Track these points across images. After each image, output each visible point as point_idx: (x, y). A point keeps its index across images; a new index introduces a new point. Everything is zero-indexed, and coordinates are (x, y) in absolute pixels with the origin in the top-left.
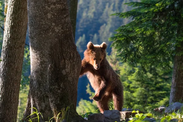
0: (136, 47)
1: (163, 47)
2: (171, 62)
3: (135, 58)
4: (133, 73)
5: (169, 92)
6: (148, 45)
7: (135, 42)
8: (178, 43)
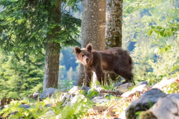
0: (9, 36)
1: (35, 34)
2: (43, 49)
3: (8, 46)
4: (7, 61)
5: (42, 78)
6: (20, 33)
7: (7, 31)
8: (49, 31)
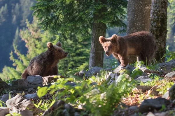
0: (57, 15)
1: (82, 15)
2: (90, 29)
3: (56, 25)
4: (54, 40)
5: (88, 57)
6: (68, 13)
7: (55, 10)
8: (96, 11)
